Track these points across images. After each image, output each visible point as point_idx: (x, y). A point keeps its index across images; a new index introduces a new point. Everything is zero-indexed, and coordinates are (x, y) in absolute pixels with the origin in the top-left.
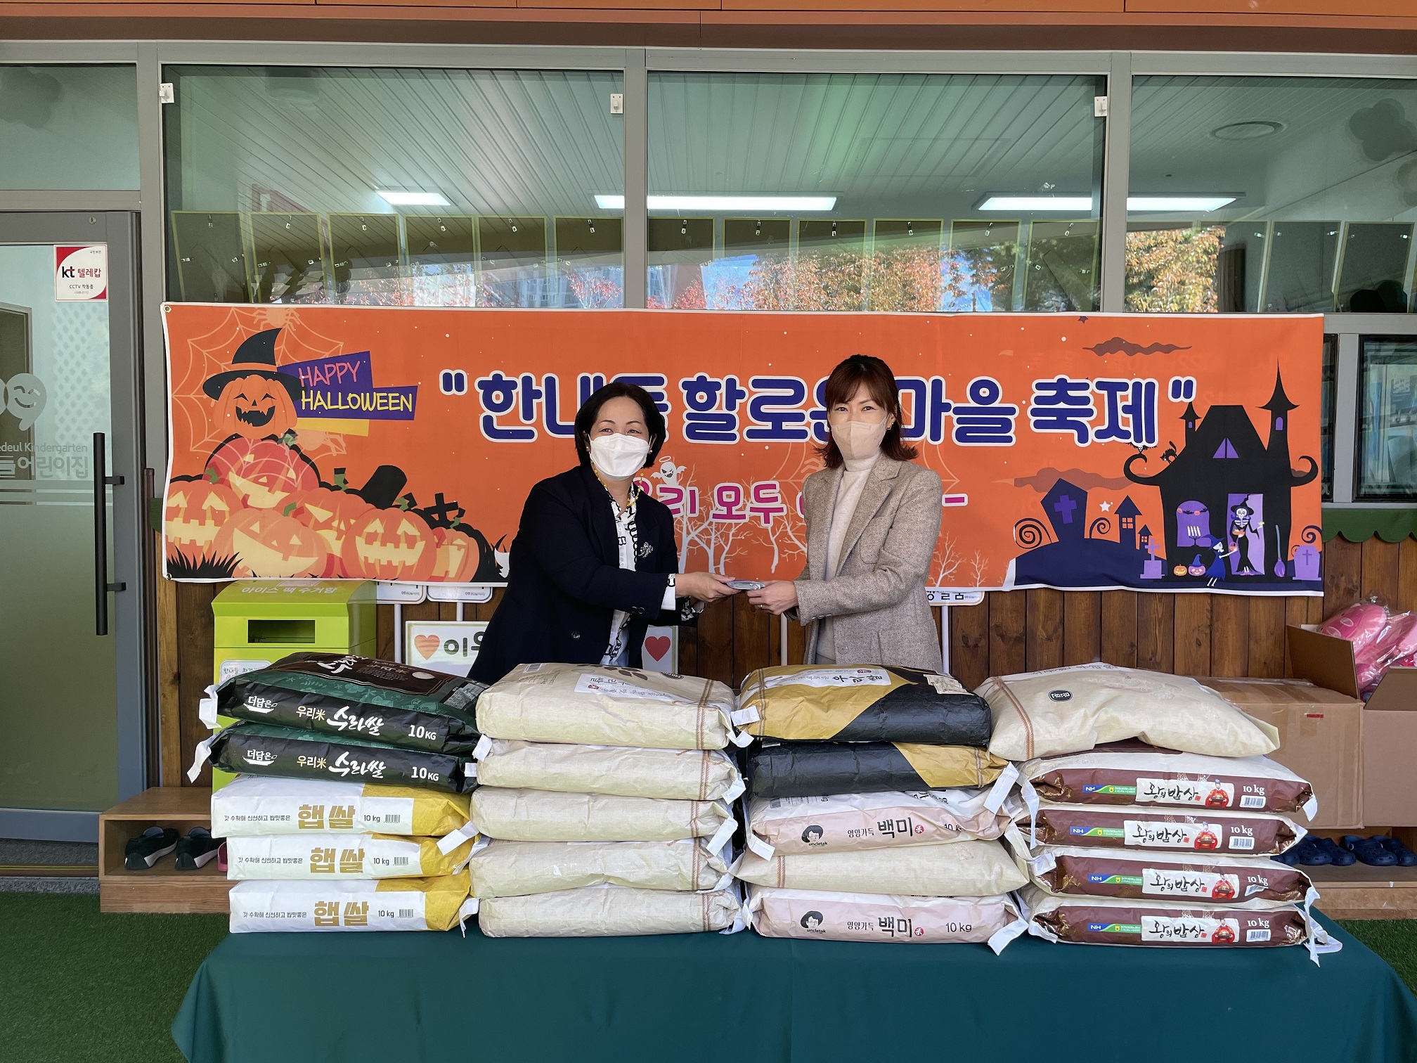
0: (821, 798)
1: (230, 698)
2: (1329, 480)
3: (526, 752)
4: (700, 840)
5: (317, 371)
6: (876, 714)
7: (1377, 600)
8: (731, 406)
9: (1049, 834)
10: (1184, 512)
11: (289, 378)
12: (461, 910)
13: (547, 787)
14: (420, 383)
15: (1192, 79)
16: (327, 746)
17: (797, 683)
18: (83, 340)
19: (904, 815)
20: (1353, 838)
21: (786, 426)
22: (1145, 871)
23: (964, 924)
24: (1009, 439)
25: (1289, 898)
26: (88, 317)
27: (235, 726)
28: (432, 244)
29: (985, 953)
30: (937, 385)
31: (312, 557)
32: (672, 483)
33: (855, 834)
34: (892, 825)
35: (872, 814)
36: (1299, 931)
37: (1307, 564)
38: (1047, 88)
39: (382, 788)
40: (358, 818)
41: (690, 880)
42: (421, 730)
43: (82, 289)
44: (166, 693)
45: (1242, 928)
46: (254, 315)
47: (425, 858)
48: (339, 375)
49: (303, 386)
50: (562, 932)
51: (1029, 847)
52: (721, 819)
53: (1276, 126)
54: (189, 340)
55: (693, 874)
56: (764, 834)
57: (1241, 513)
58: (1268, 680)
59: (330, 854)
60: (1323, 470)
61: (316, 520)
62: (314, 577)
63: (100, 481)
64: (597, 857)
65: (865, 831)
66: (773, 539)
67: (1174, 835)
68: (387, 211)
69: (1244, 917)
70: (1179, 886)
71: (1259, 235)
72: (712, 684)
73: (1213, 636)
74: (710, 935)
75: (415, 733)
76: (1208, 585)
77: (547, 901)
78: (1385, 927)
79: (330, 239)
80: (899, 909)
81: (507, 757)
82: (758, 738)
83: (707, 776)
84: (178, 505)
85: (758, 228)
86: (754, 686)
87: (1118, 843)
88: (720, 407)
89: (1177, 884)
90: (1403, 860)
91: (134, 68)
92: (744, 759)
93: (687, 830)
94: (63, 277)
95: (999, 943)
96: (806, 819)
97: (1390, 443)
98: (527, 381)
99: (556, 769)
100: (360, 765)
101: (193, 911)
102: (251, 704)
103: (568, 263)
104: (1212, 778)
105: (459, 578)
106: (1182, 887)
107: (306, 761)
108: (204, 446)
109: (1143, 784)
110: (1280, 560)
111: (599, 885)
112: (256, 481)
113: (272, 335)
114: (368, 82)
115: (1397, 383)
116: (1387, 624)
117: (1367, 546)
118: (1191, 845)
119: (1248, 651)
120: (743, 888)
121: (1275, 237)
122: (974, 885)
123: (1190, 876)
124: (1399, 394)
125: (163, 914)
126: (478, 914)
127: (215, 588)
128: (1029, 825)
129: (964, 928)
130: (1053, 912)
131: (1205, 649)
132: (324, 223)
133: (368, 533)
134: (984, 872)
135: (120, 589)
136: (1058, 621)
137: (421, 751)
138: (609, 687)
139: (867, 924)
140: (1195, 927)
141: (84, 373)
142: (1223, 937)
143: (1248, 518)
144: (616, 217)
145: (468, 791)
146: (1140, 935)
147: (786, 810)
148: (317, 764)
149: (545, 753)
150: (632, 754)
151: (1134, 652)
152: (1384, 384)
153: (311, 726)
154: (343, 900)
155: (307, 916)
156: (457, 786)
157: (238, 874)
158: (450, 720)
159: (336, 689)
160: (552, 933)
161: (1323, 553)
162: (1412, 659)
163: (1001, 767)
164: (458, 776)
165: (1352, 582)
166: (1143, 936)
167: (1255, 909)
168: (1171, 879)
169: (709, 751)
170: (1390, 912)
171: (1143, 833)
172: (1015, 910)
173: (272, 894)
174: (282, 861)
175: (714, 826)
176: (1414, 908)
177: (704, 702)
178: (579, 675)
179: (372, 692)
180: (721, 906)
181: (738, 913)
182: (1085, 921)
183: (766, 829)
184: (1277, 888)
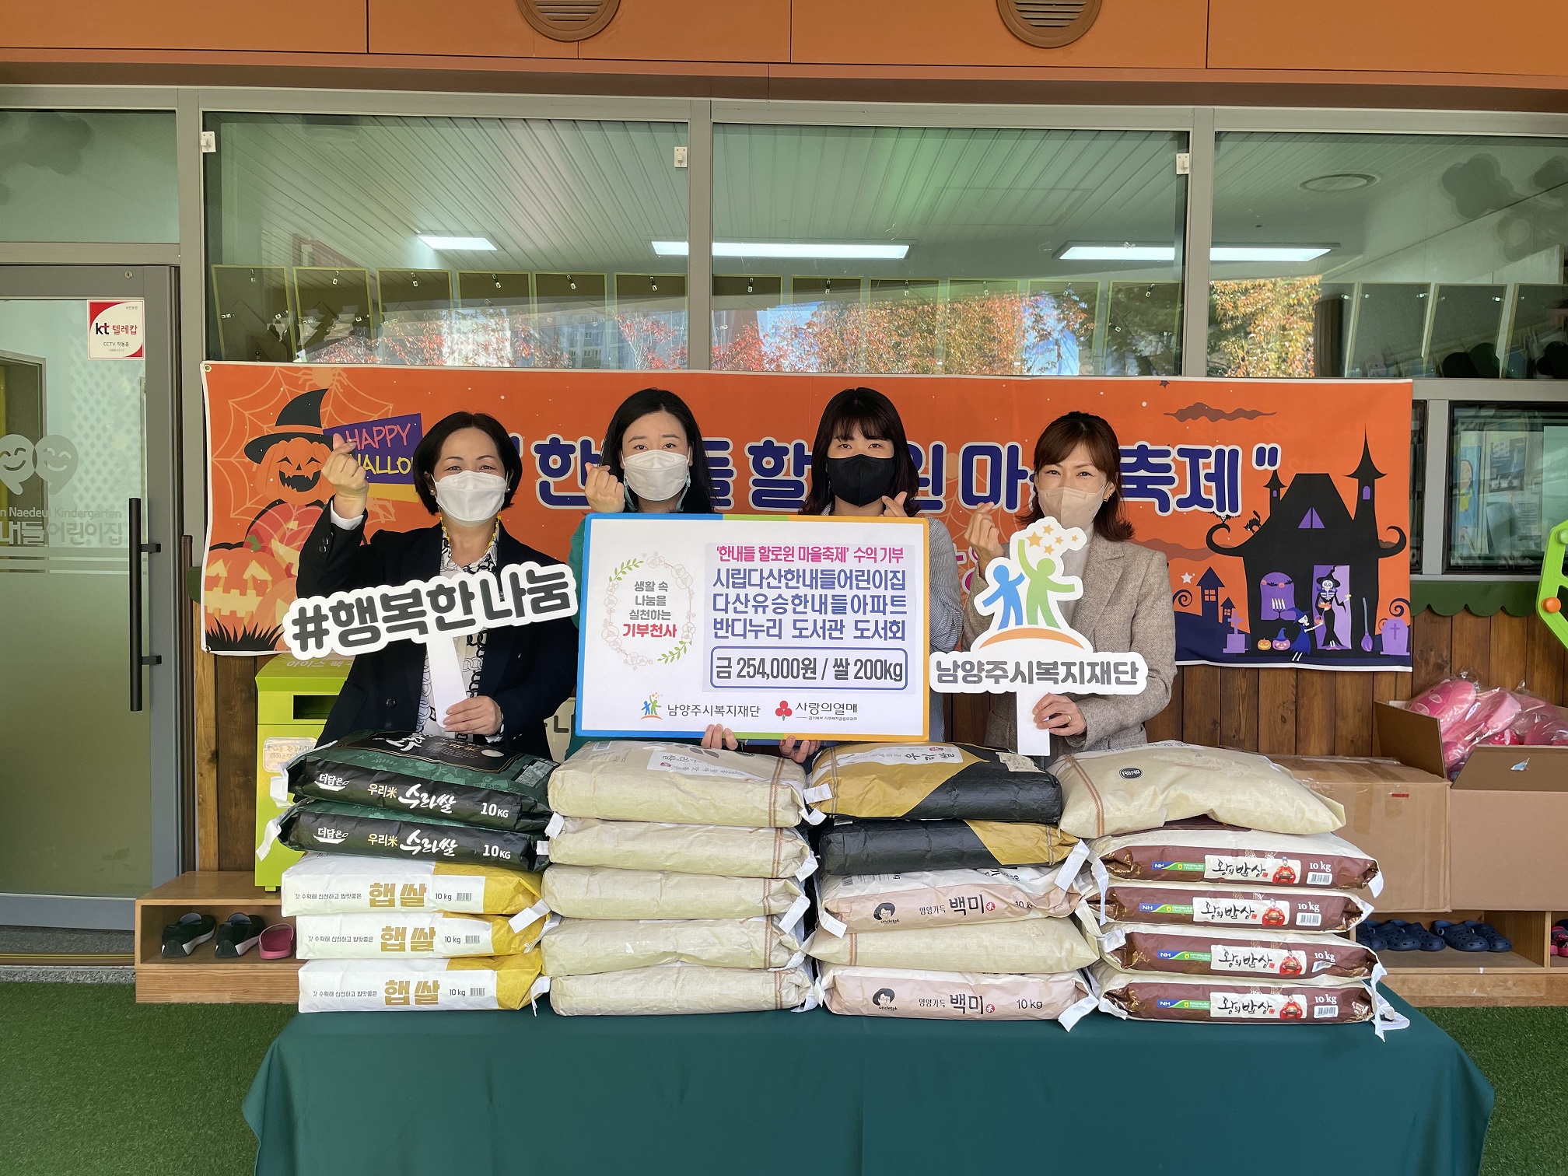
0: (893, 876)
1: (301, 775)
2: (1418, 548)
3: (599, 830)
4: (772, 917)
5: (365, 434)
6: (948, 792)
7: (1467, 675)
8: (799, 472)
9: (1119, 911)
10: (1268, 584)
12: (532, 988)
13: (620, 865)
16: (399, 823)
17: (869, 760)
19: (976, 892)
20: (1443, 922)
22: (1213, 947)
23: (1035, 1001)
25: (1356, 975)
29: (1056, 1030)
30: (1013, 451)
33: (926, 911)
34: (963, 902)
35: (944, 891)
36: (1367, 1008)
37: (1395, 638)
38: (1121, 143)
39: (453, 866)
40: (429, 896)
41: (763, 958)
42: (493, 807)
43: (117, 347)
44: (203, 772)
45: (1310, 1004)
46: (299, 375)
47: (497, 937)
48: (388, 438)
50: (635, 1010)
51: (1099, 923)
52: (793, 897)
53: (1369, 178)
54: (230, 401)
55: (766, 952)
56: (836, 911)
57: (1327, 585)
58: (1354, 758)
59: (401, 933)
60: (1411, 541)
63: (136, 547)
64: (669, 935)
65: (937, 908)
67: (1242, 912)
69: (1312, 994)
70: (1247, 962)
71: (1346, 297)
72: (783, 762)
73: (1298, 712)
74: (782, 1012)
75: (487, 811)
76: (1293, 660)
77: (619, 979)
78: (1475, 1014)
79: (379, 292)
80: (971, 986)
81: (579, 834)
82: (830, 816)
83: (779, 853)
84: (218, 574)
86: (827, 764)
87: (1187, 920)
88: (788, 473)
89: (1245, 960)
90: (1494, 945)
91: (173, 115)
92: (816, 836)
93: (760, 908)
94: (97, 333)
95: (1070, 1019)
96: (878, 896)
97: (1489, 510)
98: (586, 445)
99: (628, 846)
100: (431, 843)
101: (234, 1001)
102: (323, 782)
104: (1279, 855)
106: (1250, 963)
107: (377, 839)
108: (247, 512)
109: (1211, 861)
110: (1367, 634)
111: (671, 963)
113: (317, 396)
115: (1496, 447)
116: (1476, 701)
117: (1457, 619)
118: (1259, 921)
119: (1334, 727)
120: (815, 966)
121: (1363, 298)
122: (1045, 962)
123: (1258, 953)
124: (1499, 458)
125: (202, 1004)
126: (549, 993)
127: (255, 662)
128: (1098, 902)
129: (1035, 1005)
130: (1123, 989)
131: (1290, 726)
132: (373, 277)
134: (1055, 949)
135: (155, 662)
137: (494, 829)
138: (682, 764)
139: (939, 1002)
140: (1263, 1003)
142: (1291, 1013)
143: (1334, 590)
144: (678, 274)
145: (540, 869)
146: (1208, 1012)
147: (858, 888)
148: (388, 842)
149: (618, 831)
150: (705, 832)
151: (1216, 729)
152: (1484, 447)
153: (380, 803)
154: (414, 978)
155: (378, 995)
156: (531, 864)
157: (308, 953)
158: (522, 797)
159: (407, 767)
160: (623, 1011)
161: (1411, 627)
162: (1503, 736)
163: (1072, 845)
164: (530, 854)
165: (1442, 657)
166: (1212, 1012)
167: (1322, 986)
168: (1239, 955)
169: (781, 828)
170: (1481, 999)
171: (1211, 909)
172: (1086, 986)
173: (342, 973)
174: (352, 940)
175: (786, 904)
176: (1506, 995)
177: (776, 779)
178: (651, 752)
179: (444, 770)
180: (793, 983)
181: (810, 991)
182: (1154, 998)
183: (838, 906)
184: (1344, 964)
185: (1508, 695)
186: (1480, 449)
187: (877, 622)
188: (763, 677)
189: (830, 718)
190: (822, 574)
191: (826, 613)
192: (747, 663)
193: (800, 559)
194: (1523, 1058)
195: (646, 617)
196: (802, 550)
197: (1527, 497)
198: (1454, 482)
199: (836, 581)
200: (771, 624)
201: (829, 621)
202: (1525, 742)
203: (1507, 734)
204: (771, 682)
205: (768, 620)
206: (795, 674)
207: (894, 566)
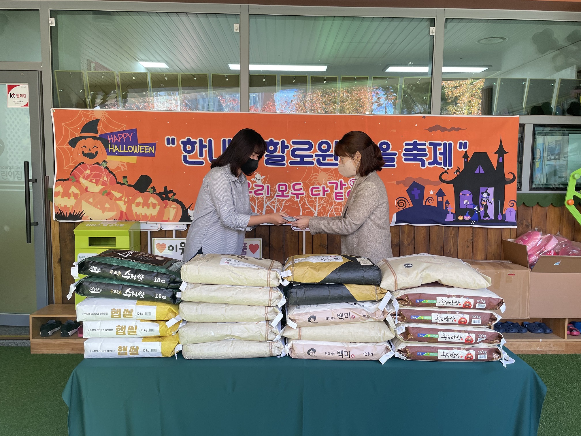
0: (316, 305)
1: (83, 267)
2: (520, 182)
3: (201, 288)
4: (268, 321)
5: (115, 136)
6: (337, 273)
7: (538, 229)
8: (283, 152)
9: (403, 318)
10: (463, 195)
11: (104, 139)
12: (175, 349)
13: (209, 301)
14: (157, 142)
15: (470, 20)
16: (122, 286)
17: (307, 261)
18: (18, 123)
19: (348, 312)
20: (527, 322)
21: (305, 160)
22: (439, 333)
23: (370, 353)
24: (394, 166)
25: (494, 343)
26: (20, 114)
27: (85, 278)
28: (162, 85)
29: (378, 364)
31: (114, 212)
32: (260, 183)
33: (328, 319)
34: (343, 315)
35: (335, 311)
36: (498, 355)
37: (511, 215)
38: (412, 23)
39: (144, 302)
40: (134, 313)
41: (265, 337)
42: (159, 279)
43: (18, 102)
44: (55, 266)
45: (476, 354)
46: (89, 113)
47: (161, 329)
48: (124, 138)
49: (109, 143)
50: (215, 357)
51: (395, 323)
52: (277, 313)
53: (504, 39)
54: (63, 124)
55: (266, 335)
56: (293, 319)
57: (485, 195)
58: (494, 261)
59: (124, 328)
60: (518, 178)
61: (116, 197)
62: (115, 220)
63: (27, 181)
64: (228, 328)
65: (332, 318)
66: (300, 205)
67: (450, 319)
68: (142, 70)
69: (477, 350)
70: (452, 338)
71: (495, 84)
72: (274, 262)
73: (473, 243)
74: (272, 358)
75: (157, 281)
76: (472, 223)
77: (209, 345)
78: (538, 357)
79: (120, 81)
80: (345, 348)
81: (193, 290)
82: (291, 282)
83: (271, 296)
84: (59, 191)
85: (294, 79)
86: (290, 262)
87: (429, 322)
88: (279, 152)
90: (546, 331)
91: (38, 11)
92: (286, 290)
93: (263, 318)
94: (11, 97)
95: (383, 360)
96: (310, 313)
97: (547, 167)
98: (201, 141)
99: (212, 294)
100: (135, 293)
101: (68, 353)
102: (92, 269)
104: (465, 297)
105: (174, 220)
106: (453, 338)
107: (114, 291)
108: (70, 167)
109: (439, 299)
110: (500, 214)
111: (229, 339)
112: (91, 181)
113: (97, 121)
115: (550, 143)
116: (541, 239)
117: (534, 208)
118: (457, 322)
119: (487, 249)
120: (285, 340)
121: (501, 85)
122: (374, 338)
123: (456, 334)
124: (551, 147)
125: (56, 354)
126: (182, 350)
127: (75, 224)
128: (395, 315)
129: (370, 354)
130: (404, 348)
131: (470, 249)
132: (117, 76)
133: (137, 202)
134: (378, 333)
135: (36, 224)
136: (412, 238)
137: (159, 287)
138: (233, 263)
139: (333, 353)
140: (458, 354)
141: (19, 136)
142: (469, 357)
143: (488, 197)
144: (237, 73)
145: (178, 303)
146: (437, 357)
147: (302, 310)
148: (118, 293)
149: (208, 288)
150: (242, 288)
151: (442, 250)
152: (545, 144)
153: (116, 278)
154: (129, 345)
155: (115, 352)
156: (174, 301)
157: (87, 335)
158: (170, 275)
159: (125, 263)
160: (210, 358)
161: (517, 211)
162: (551, 252)
163: (385, 293)
164: (174, 297)
165: (528, 222)
166: (438, 357)
167: (481, 347)
168: (449, 335)
169: (272, 287)
170: (540, 351)
171: (439, 318)
172: (390, 347)
173: (101, 343)
174: (105, 330)
175: (274, 316)
176: (550, 350)
177: (270, 268)
178: (221, 258)
179: (140, 265)
180: (276, 347)
181: (283, 349)
182: (416, 352)
183: (294, 317)
184: (490, 339)
185: (553, 236)
186: (544, 144)
194: (557, 373)
197: (561, 162)
198: (534, 157)
202: (559, 254)
203: (552, 251)
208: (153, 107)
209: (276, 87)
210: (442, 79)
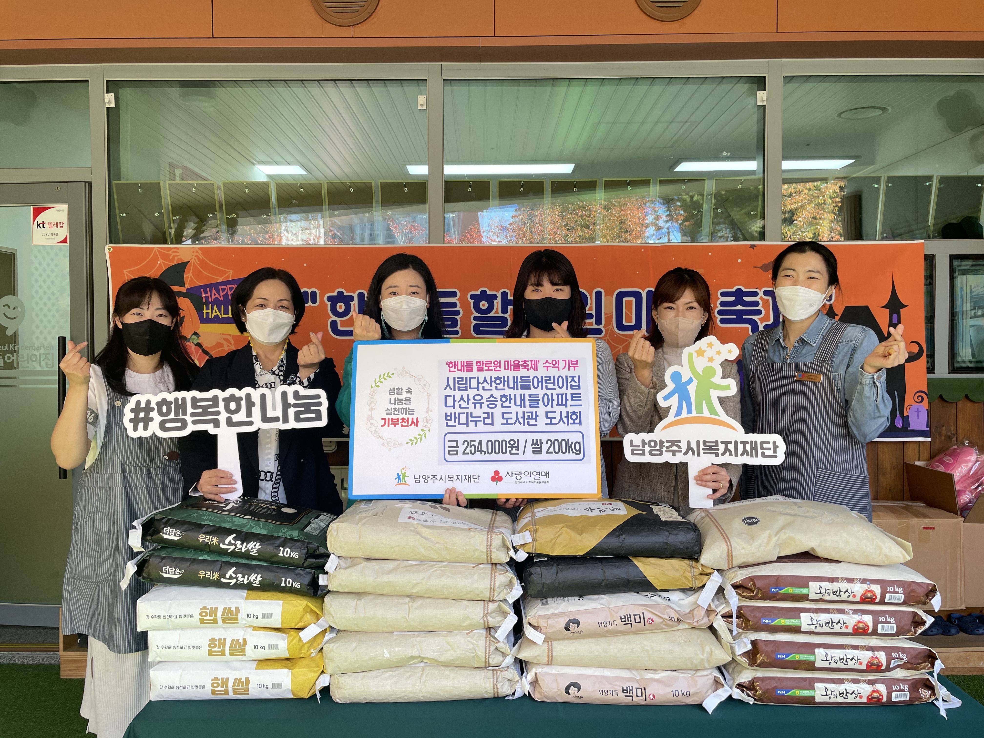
0: (578, 598)
1: (151, 529)
2: (931, 356)
3: (363, 566)
4: (490, 629)
5: (214, 291)
6: (617, 536)
7: (968, 443)
8: (504, 311)
9: (745, 623)
11: (194, 296)
12: (317, 683)
13: (379, 592)
15: (822, 78)
16: (220, 563)
17: (559, 513)
18: (52, 271)
19: (639, 611)
20: (957, 615)
22: (816, 650)
23: (685, 691)
25: (922, 669)
26: (56, 255)
27: (154, 550)
28: (294, 201)
29: (701, 712)
33: (603, 625)
34: (630, 618)
35: (616, 609)
36: (930, 692)
37: (918, 418)
39: (260, 594)
40: (242, 616)
41: (484, 660)
42: (287, 551)
43: (50, 236)
45: (889, 691)
46: (170, 252)
47: (291, 645)
48: (230, 293)
49: (204, 301)
50: (391, 699)
51: (731, 634)
52: (505, 614)
53: (884, 109)
54: (125, 271)
55: (486, 655)
56: (536, 625)
58: (893, 502)
59: (222, 642)
60: (927, 351)
64: (415, 643)
65: (610, 622)
67: (837, 624)
68: (262, 178)
69: (890, 683)
70: (842, 661)
71: (876, 186)
72: (496, 514)
74: (498, 699)
75: (283, 553)
77: (379, 676)
79: (223, 197)
80: (636, 680)
81: (349, 570)
82: (531, 555)
83: (494, 582)
85: (522, 187)
86: (527, 515)
87: (797, 630)
88: (497, 312)
89: (840, 659)
91: (87, 83)
92: (521, 569)
93: (480, 623)
94: (38, 228)
95: (711, 705)
96: (567, 614)
97: (972, 330)
99: (384, 578)
100: (243, 577)
102: (166, 534)
103: (389, 213)
104: (864, 581)
106: (844, 662)
107: (205, 574)
109: (814, 586)
110: (898, 416)
111: (417, 663)
113: (182, 267)
114: (250, 90)
115: (974, 287)
116: (977, 461)
117: (960, 405)
118: (850, 630)
119: (877, 481)
120: (522, 665)
121: (887, 186)
122: (691, 662)
123: (849, 654)
124: (976, 295)
126: (329, 686)
128: (731, 617)
129: (685, 694)
130: (750, 681)
132: (219, 188)
134: (699, 652)
137: (288, 566)
138: (423, 517)
139: (614, 692)
140: (854, 691)
141: (53, 293)
142: (875, 698)
144: (421, 180)
145: (322, 595)
146: (814, 698)
147: (553, 607)
148: (213, 576)
149: (377, 567)
150: (440, 567)
152: (965, 288)
153: (209, 549)
154: (232, 676)
155: (206, 688)
156: (314, 591)
157: (156, 657)
158: (309, 543)
159: (227, 522)
160: (383, 700)
161: (929, 411)
163: (709, 574)
164: (314, 584)
165: (951, 431)
166: (816, 698)
167: (897, 677)
168: (837, 655)
169: (496, 564)
171: (814, 622)
172: (722, 679)
173: (180, 672)
174: (187, 648)
175: (500, 619)
177: (491, 528)
178: (401, 509)
179: (252, 524)
180: (506, 678)
181: (518, 684)
182: (773, 688)
183: (538, 621)
184: (913, 661)
187: (561, 412)
188: (481, 454)
189: (530, 482)
190: (521, 379)
191: (525, 407)
192: (470, 444)
193: (505, 369)
195: (397, 413)
196: (506, 363)
199: (531, 384)
200: (486, 416)
201: (527, 412)
204: (487, 457)
205: (484, 413)
206: (504, 451)
207: (572, 372)
208: (280, 240)
209: (491, 202)
210: (783, 179)
